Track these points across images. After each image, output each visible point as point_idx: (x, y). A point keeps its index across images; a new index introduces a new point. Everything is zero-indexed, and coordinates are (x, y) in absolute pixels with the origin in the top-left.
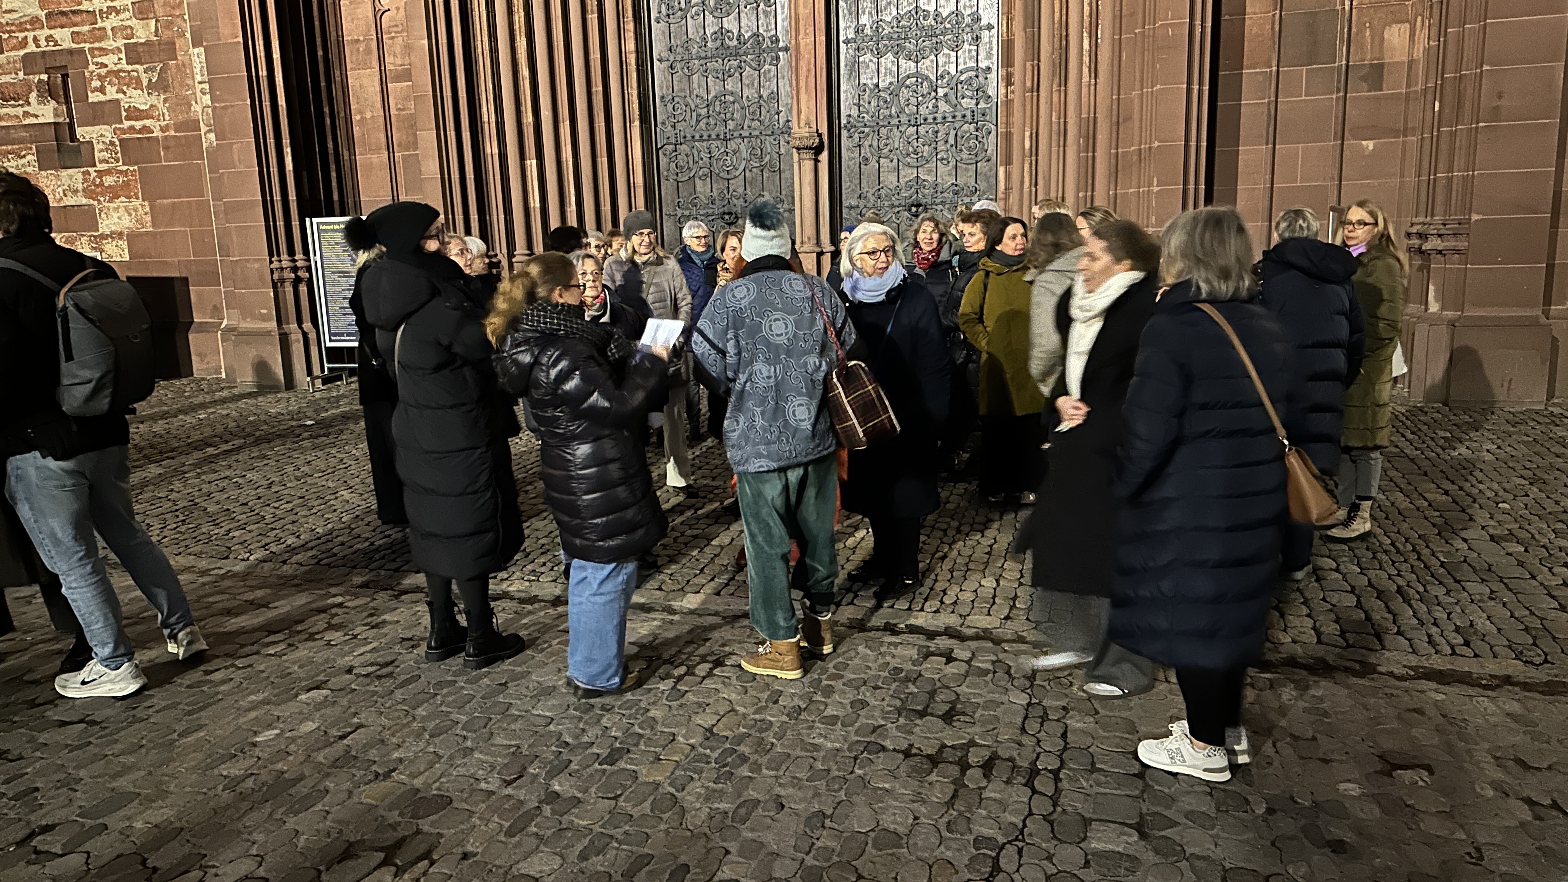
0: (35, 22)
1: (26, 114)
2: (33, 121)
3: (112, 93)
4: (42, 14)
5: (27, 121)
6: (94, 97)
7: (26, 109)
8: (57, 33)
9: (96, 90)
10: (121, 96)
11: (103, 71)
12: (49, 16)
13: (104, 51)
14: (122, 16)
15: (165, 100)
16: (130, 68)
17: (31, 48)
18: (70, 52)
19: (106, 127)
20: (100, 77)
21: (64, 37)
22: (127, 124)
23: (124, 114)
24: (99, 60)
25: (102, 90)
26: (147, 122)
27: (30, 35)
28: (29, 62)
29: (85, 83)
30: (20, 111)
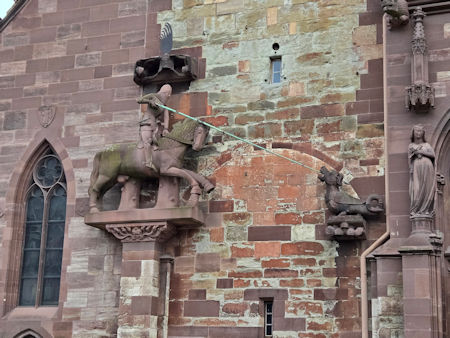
0: (257, 274)
1: (240, 321)
2: (244, 325)
3: (301, 314)
4: (263, 270)
5: (241, 325)
6: (288, 315)
7: (241, 318)
8: (271, 280)
9: (291, 311)
10: (306, 316)
11: (297, 302)
12: (267, 271)
13: (300, 292)
14: (315, 274)
15: (337, 320)
16: (316, 301)
17: (252, 287)
18: (278, 291)
19: (294, 332)
20: (295, 305)
21: (275, 283)
22: (308, 332)
23: (307, 326)
24: (296, 296)
25: (295, 312)
26: (322, 332)
27: (252, 280)
28: (248, 294)
29: (283, 308)
30: (236, 319)
